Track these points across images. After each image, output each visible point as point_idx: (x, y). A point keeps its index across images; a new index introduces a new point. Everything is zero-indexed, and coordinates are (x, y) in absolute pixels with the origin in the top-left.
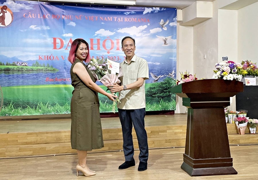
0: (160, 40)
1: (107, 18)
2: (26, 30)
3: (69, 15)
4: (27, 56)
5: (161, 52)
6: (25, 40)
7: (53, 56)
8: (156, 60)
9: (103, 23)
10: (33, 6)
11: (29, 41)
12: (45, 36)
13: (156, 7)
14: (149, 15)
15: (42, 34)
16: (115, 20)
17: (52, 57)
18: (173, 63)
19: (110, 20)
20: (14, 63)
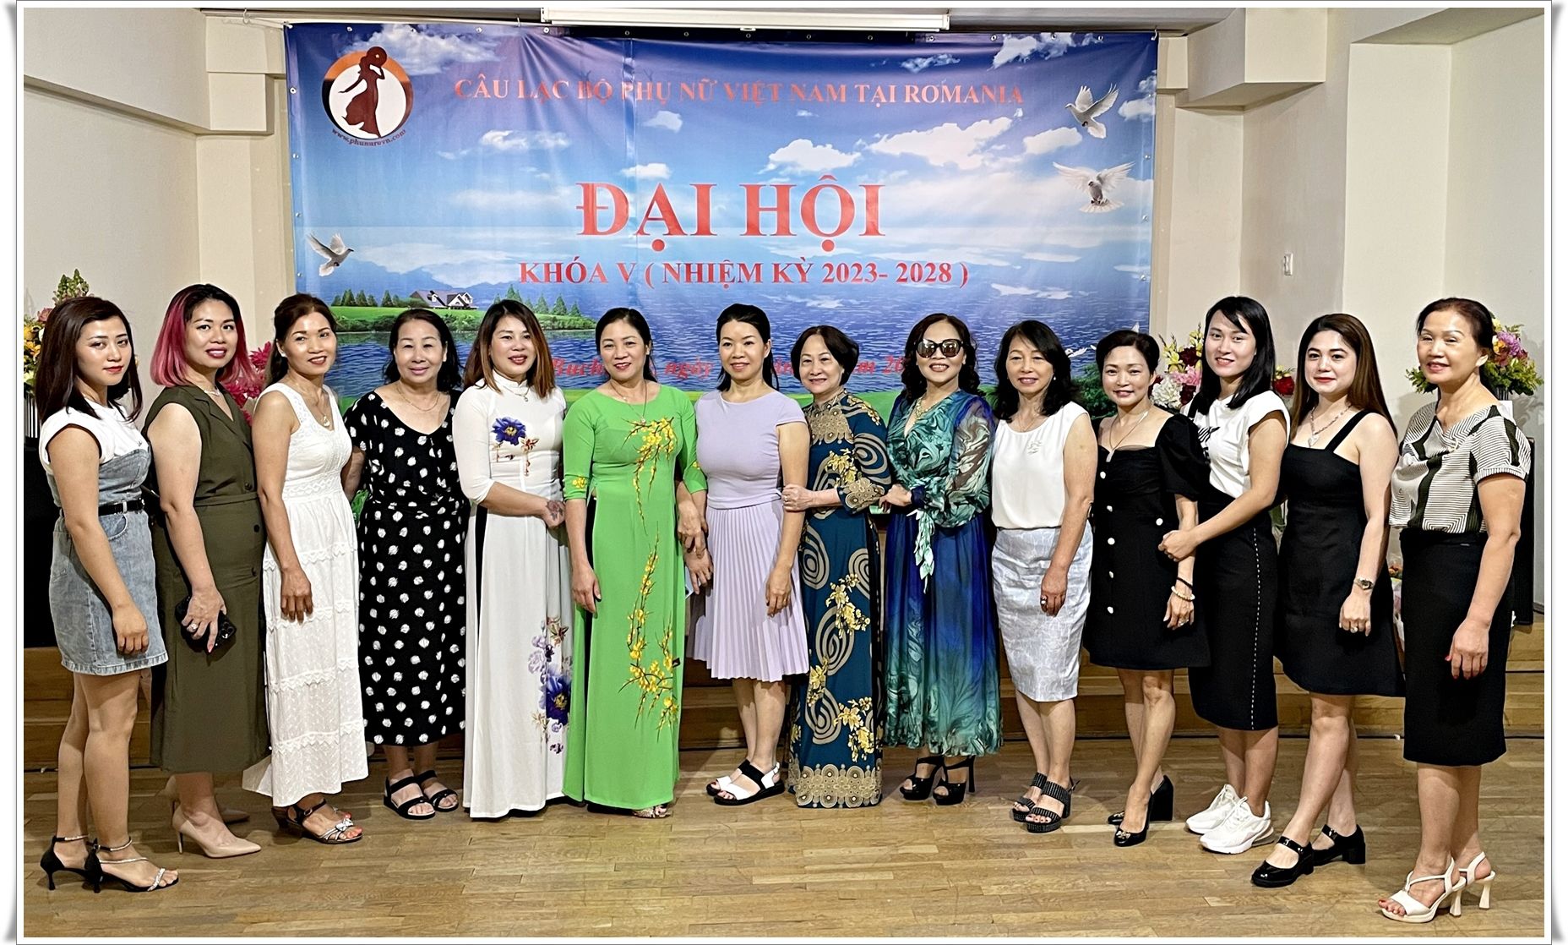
0: (1070, 183)
1: (823, 91)
2: (465, 152)
3: (651, 80)
4: (469, 266)
5: (1076, 243)
6: (461, 198)
7: (581, 266)
8: (1050, 277)
9: (803, 113)
10: (495, 45)
11: (479, 199)
12: (545, 176)
13: (1053, 29)
14: (1020, 68)
15: (533, 169)
16: (862, 100)
17: (576, 272)
18: (1135, 291)
19: (839, 96)
20: (416, 295)
